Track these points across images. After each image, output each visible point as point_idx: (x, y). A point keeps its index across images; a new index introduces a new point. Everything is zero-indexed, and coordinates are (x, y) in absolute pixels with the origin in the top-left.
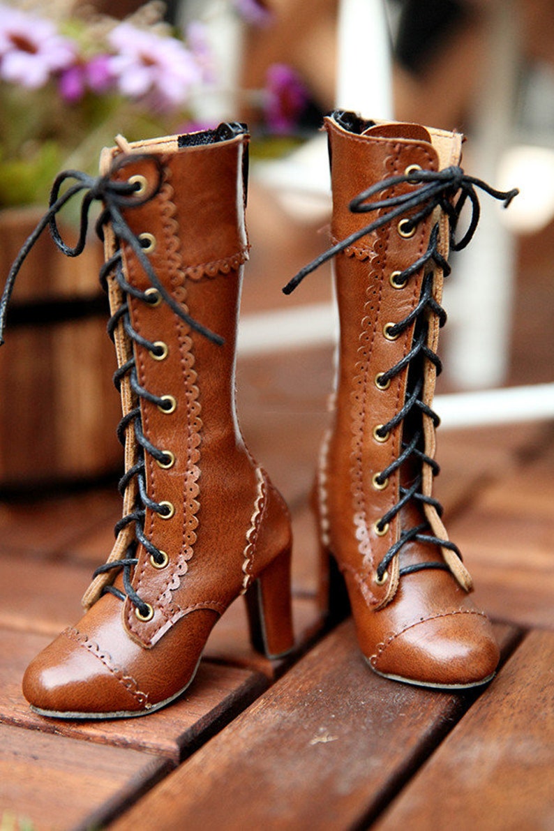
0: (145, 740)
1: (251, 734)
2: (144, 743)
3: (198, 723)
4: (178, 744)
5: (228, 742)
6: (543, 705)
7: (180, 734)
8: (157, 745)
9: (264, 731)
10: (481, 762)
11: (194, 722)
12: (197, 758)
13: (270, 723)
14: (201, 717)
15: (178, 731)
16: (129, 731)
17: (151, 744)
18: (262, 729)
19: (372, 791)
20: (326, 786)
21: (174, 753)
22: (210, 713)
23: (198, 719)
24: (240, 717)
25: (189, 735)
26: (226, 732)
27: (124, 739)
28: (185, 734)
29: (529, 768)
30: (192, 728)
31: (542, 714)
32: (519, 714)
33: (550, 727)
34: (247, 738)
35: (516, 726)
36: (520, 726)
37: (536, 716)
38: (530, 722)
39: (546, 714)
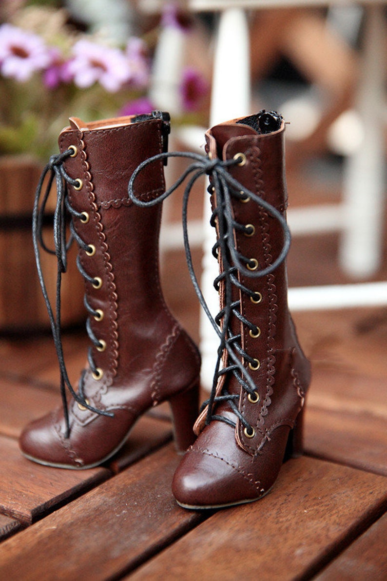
0: (14, 509)
1: (79, 511)
2: (13, 511)
3: (52, 501)
4: (32, 513)
5: (62, 515)
6: (272, 508)
7: (36, 507)
8: (20, 512)
9: (88, 510)
10: (210, 544)
11: (48, 500)
12: (37, 525)
13: (94, 505)
14: (55, 496)
15: (36, 505)
16: (7, 502)
17: (18, 512)
18: (87, 508)
19: (132, 557)
20: (106, 550)
21: (29, 519)
22: (62, 494)
23: (52, 498)
24: (79, 499)
25: (42, 508)
26: (61, 510)
27: (3, 507)
28: (40, 507)
29: (238, 551)
30: (46, 503)
31: (268, 514)
32: (253, 513)
33: (268, 524)
34: (75, 514)
35: (247, 521)
36: (249, 522)
37: (264, 515)
38: (258, 519)
39: (270, 515)
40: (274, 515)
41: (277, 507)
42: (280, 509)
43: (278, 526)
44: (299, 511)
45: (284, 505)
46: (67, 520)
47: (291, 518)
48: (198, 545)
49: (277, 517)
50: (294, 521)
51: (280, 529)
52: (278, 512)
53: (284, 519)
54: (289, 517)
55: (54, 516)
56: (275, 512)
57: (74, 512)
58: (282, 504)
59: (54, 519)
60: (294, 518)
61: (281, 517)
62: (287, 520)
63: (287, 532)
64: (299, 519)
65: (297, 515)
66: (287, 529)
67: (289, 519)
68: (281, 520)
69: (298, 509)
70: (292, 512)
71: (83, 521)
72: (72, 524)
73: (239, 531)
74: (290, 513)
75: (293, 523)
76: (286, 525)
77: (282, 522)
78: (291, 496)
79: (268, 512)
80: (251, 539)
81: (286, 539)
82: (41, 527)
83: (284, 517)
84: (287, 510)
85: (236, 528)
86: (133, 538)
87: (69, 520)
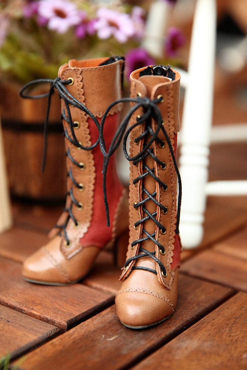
0: (55, 320)
1: (98, 323)
2: (54, 321)
3: (80, 315)
4: (67, 323)
5: (87, 325)
6: (226, 327)
7: (69, 319)
8: (59, 322)
9: (104, 322)
10: (186, 348)
11: (78, 315)
12: (72, 331)
13: (108, 319)
14: (81, 313)
15: (70, 318)
16: (50, 315)
18: (104, 321)
19: (135, 354)
20: (118, 349)
21: (65, 326)
22: (86, 312)
23: (80, 313)
24: (97, 315)
25: (74, 320)
26: (87, 322)
27: (48, 318)
28: (72, 319)
29: (205, 353)
30: (76, 317)
31: (223, 330)
32: (214, 329)
33: (224, 337)
34: (96, 325)
35: (209, 335)
36: (211, 335)
37: (220, 331)
38: (217, 333)
39: (225, 331)
40: (227, 331)
41: (230, 325)
42: (231, 328)
43: (231, 338)
44: (244, 330)
45: (234, 325)
46: (90, 329)
47: (239, 334)
48: (178, 348)
49: (229, 333)
50: (241, 336)
51: (232, 340)
52: (230, 329)
53: (234, 334)
54: (238, 333)
55: (82, 326)
56: (228, 329)
57: (95, 324)
58: (233, 324)
59: (82, 327)
60: (240, 334)
61: (232, 333)
62: (236, 335)
63: (237, 343)
64: (244, 334)
65: (243, 332)
66: (237, 341)
67: (238, 334)
68: (232, 335)
69: (243, 328)
70: (240, 330)
71: (101, 330)
72: (94, 331)
73: (205, 341)
74: (238, 331)
75: (240, 338)
76: (236, 338)
77: (233, 336)
78: (238, 320)
79: (223, 329)
80: (213, 346)
81: (236, 348)
82: (74, 332)
83: (234, 333)
84: (235, 329)
85: (203, 339)
86: (135, 342)
87: (93, 329)
